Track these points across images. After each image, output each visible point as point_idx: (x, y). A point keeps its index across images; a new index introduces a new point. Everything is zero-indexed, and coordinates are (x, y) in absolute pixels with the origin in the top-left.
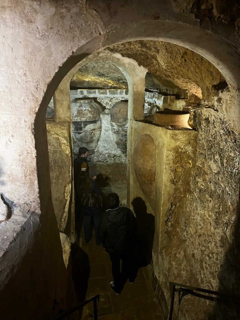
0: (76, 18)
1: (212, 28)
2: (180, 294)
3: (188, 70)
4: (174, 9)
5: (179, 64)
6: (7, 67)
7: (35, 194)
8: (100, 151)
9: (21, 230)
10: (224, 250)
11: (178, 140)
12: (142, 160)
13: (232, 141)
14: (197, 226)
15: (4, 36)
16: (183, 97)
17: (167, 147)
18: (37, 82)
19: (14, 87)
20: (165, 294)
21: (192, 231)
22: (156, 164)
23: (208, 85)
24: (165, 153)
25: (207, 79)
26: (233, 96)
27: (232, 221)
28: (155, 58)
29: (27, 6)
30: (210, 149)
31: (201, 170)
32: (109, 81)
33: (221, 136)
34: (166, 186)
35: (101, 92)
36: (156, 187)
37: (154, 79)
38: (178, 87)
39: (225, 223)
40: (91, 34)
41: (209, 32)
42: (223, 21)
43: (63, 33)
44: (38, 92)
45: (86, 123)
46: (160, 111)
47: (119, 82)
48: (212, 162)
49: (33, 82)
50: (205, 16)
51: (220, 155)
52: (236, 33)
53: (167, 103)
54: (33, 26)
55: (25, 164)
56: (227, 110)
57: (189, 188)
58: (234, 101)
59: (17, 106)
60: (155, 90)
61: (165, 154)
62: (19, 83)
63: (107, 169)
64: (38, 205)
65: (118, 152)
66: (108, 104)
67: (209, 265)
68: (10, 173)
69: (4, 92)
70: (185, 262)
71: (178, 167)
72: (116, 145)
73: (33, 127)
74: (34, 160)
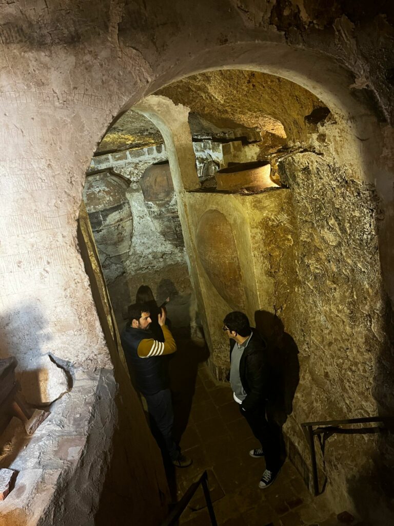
0: (108, 65)
1: (303, 40)
2: (319, 437)
3: (259, 99)
4: (247, 24)
5: (245, 93)
6: (19, 160)
7: (99, 342)
8: (138, 252)
9: (97, 400)
10: (375, 355)
11: (264, 208)
12: (213, 251)
13: (353, 194)
14: (322, 331)
15: (5, 115)
16: (253, 140)
17: (250, 224)
18: (69, 173)
19: (37, 188)
20: (296, 444)
21: (316, 341)
22: (237, 253)
23: (296, 117)
24: (249, 232)
25: (292, 108)
26: (343, 130)
27: (377, 310)
28: (203, 89)
29: (31, 61)
30: (318, 212)
31: (309, 246)
32: (126, 136)
33: (333, 190)
34: (261, 283)
35: (117, 156)
36: (246, 288)
37: (201, 121)
38: (242, 126)
39: (367, 315)
40: (134, 84)
41: (300, 46)
42: (317, 27)
43: (94, 92)
44: (74, 188)
45: (106, 212)
46: (220, 169)
47: (143, 135)
48: (326, 230)
49: (64, 175)
50: (290, 25)
51: (337, 218)
52: (337, 41)
53: (231, 153)
54: (47, 90)
55: (76, 301)
56: (337, 151)
57: (295, 278)
58: (347, 136)
59: (47, 216)
60: (204, 137)
61: (250, 234)
62: (42, 182)
63: (155, 278)
64: (107, 357)
65: (168, 247)
66: (133, 174)
67: (354, 382)
68: (56, 320)
69: (23, 199)
70: (315, 389)
71: (272, 249)
72: (162, 236)
73: (77, 242)
74: (88, 290)
